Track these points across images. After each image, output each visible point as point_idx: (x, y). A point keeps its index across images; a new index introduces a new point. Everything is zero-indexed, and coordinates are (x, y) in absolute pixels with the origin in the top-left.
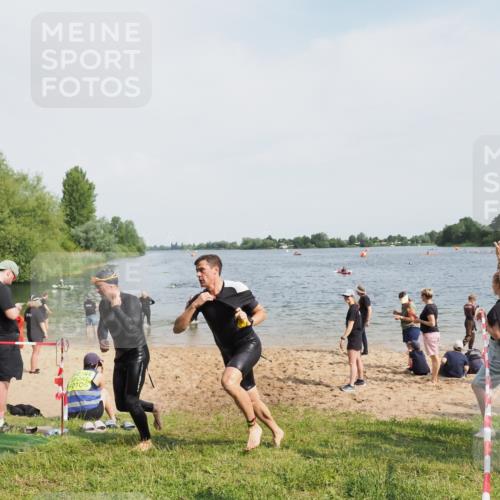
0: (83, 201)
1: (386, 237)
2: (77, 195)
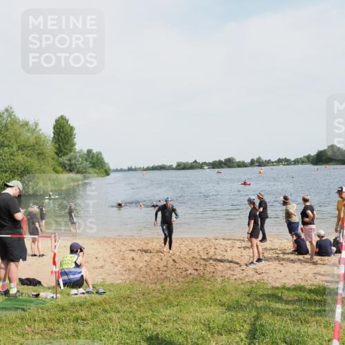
0: (67, 139)
1: (276, 159)
2: (62, 135)
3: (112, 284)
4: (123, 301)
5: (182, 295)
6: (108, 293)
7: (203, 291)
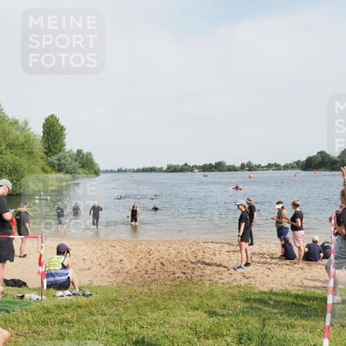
0: (57, 138)
1: (267, 164)
2: (52, 134)
3: (99, 286)
4: (110, 304)
5: (170, 299)
6: (94, 295)
7: (191, 294)
